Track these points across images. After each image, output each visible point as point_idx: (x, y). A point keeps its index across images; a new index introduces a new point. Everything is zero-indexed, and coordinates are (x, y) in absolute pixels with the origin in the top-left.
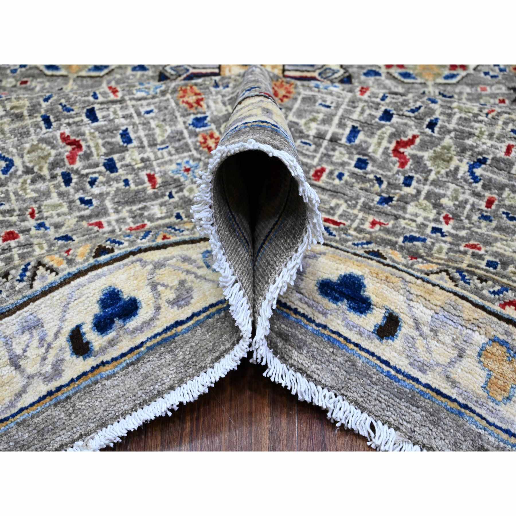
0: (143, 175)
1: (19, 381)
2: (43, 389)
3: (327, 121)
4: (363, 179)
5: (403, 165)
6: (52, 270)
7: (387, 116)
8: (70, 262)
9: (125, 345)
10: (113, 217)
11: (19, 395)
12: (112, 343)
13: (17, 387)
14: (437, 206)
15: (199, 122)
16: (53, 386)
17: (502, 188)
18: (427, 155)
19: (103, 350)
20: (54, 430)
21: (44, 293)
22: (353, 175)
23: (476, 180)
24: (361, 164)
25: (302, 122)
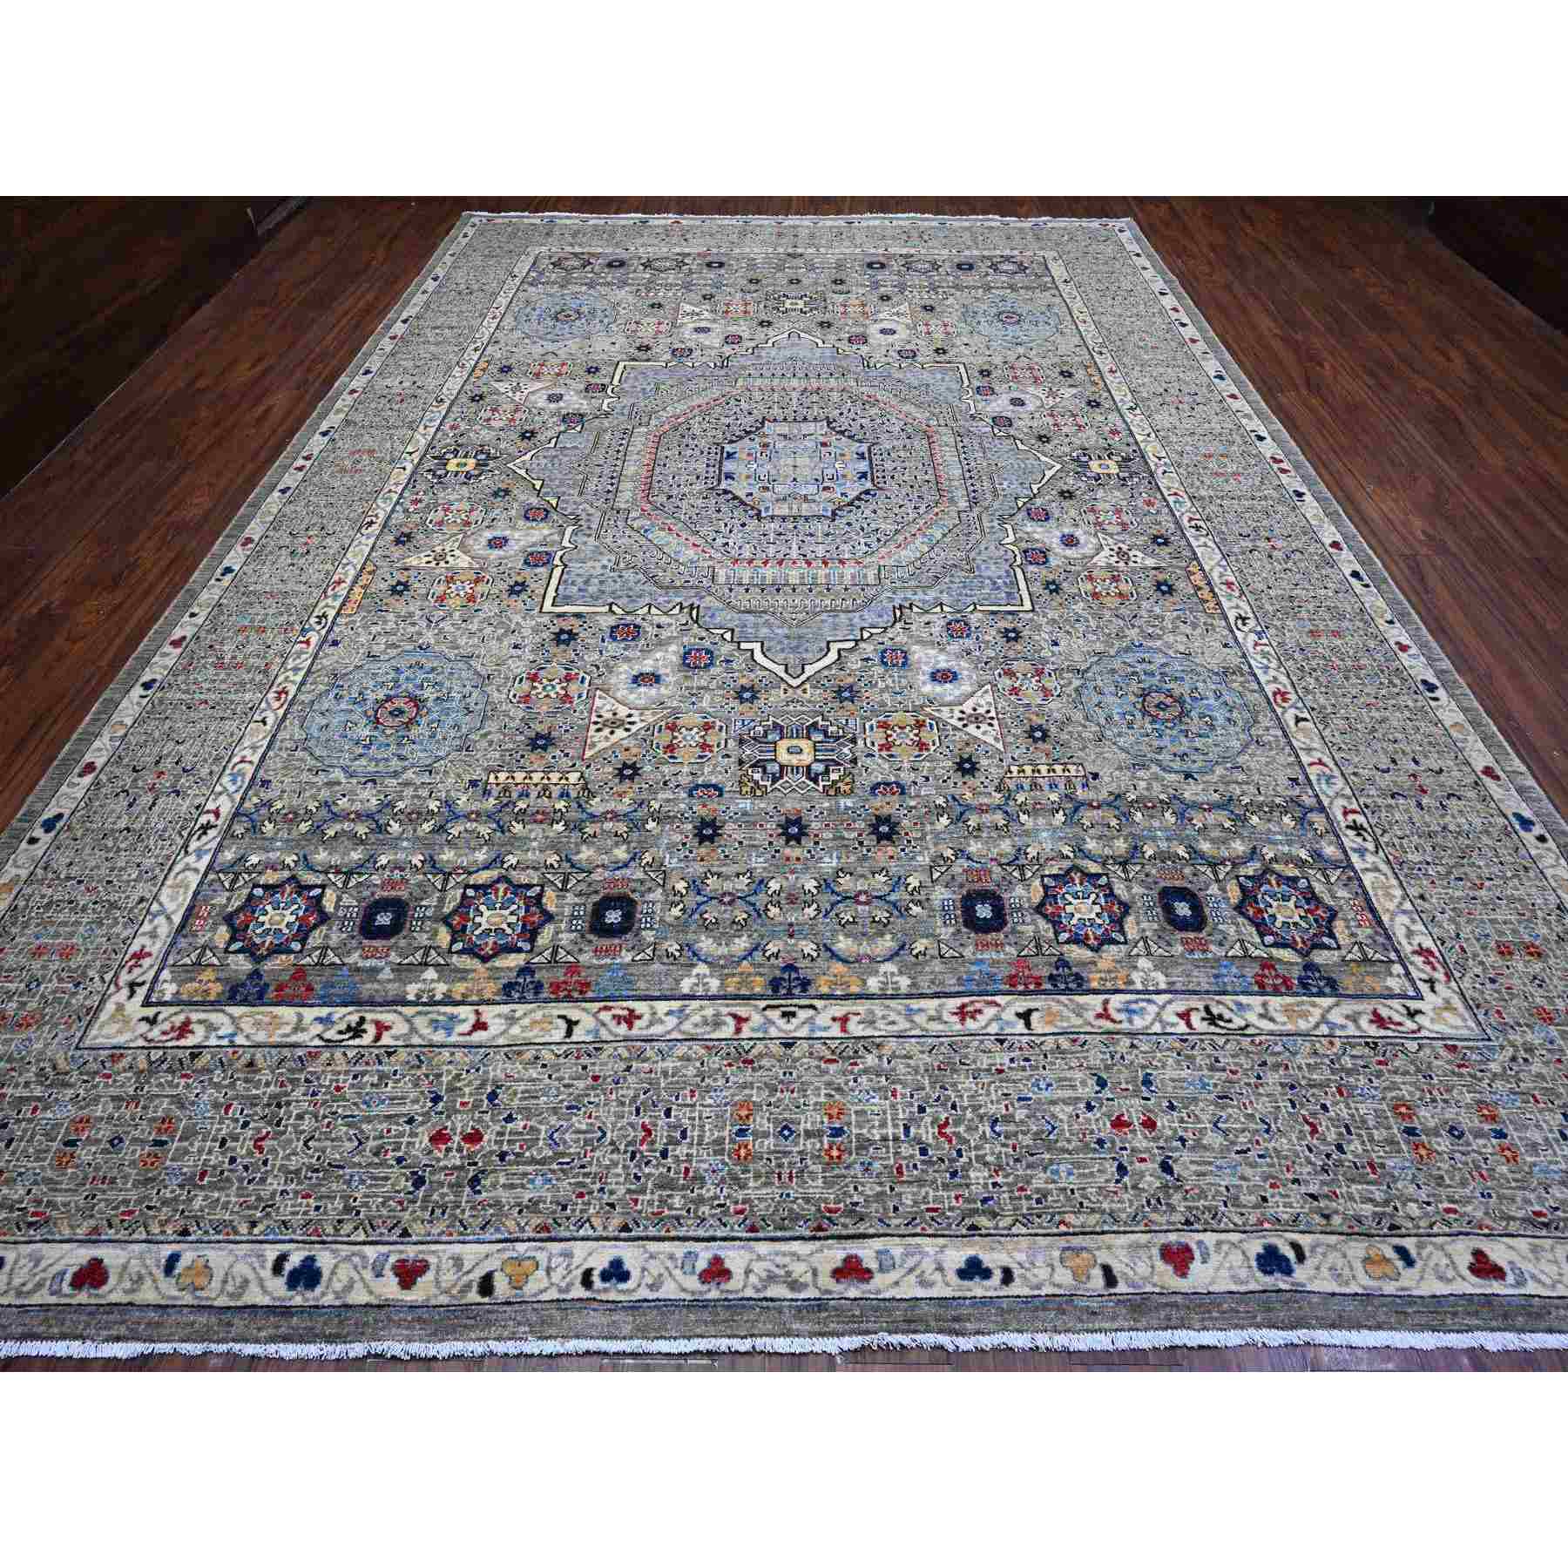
0: (683, 1166)
1: (545, 1283)
2: (556, 1296)
3: (883, 1125)
4: (930, 1163)
5: (950, 1141)
6: (592, 1227)
7: (922, 1110)
8: (605, 1228)
9: (612, 1296)
10: (648, 1197)
11: (541, 1292)
12: (606, 1290)
13: (542, 1286)
14: (986, 1164)
15: (741, 1133)
16: (562, 1296)
17: (1015, 1134)
18: (961, 1129)
19: (599, 1291)
20: (550, 1325)
21: (583, 1239)
22: (923, 1162)
23: (999, 1135)
24: (923, 1152)
25: (864, 1131)
